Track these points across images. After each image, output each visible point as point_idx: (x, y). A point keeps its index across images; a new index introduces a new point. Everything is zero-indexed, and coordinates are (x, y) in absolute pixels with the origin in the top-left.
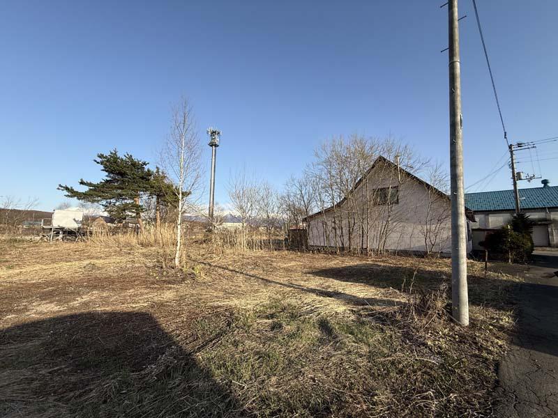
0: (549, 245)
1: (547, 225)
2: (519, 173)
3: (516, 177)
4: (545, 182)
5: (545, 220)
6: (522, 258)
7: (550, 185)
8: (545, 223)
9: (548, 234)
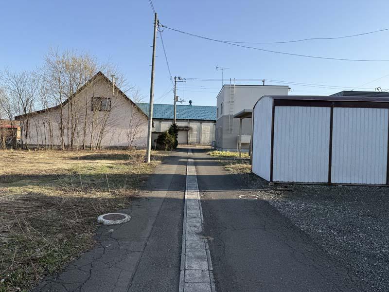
0: (187, 143)
1: (188, 130)
2: (177, 97)
3: (176, 99)
4: (190, 102)
5: (187, 127)
6: (171, 148)
7: (192, 104)
8: (187, 129)
9: (187, 137)
